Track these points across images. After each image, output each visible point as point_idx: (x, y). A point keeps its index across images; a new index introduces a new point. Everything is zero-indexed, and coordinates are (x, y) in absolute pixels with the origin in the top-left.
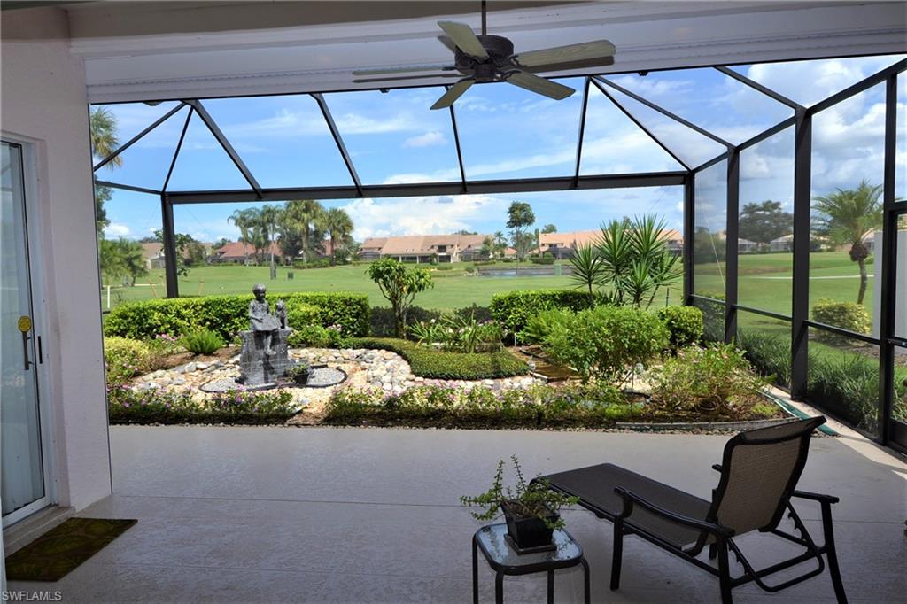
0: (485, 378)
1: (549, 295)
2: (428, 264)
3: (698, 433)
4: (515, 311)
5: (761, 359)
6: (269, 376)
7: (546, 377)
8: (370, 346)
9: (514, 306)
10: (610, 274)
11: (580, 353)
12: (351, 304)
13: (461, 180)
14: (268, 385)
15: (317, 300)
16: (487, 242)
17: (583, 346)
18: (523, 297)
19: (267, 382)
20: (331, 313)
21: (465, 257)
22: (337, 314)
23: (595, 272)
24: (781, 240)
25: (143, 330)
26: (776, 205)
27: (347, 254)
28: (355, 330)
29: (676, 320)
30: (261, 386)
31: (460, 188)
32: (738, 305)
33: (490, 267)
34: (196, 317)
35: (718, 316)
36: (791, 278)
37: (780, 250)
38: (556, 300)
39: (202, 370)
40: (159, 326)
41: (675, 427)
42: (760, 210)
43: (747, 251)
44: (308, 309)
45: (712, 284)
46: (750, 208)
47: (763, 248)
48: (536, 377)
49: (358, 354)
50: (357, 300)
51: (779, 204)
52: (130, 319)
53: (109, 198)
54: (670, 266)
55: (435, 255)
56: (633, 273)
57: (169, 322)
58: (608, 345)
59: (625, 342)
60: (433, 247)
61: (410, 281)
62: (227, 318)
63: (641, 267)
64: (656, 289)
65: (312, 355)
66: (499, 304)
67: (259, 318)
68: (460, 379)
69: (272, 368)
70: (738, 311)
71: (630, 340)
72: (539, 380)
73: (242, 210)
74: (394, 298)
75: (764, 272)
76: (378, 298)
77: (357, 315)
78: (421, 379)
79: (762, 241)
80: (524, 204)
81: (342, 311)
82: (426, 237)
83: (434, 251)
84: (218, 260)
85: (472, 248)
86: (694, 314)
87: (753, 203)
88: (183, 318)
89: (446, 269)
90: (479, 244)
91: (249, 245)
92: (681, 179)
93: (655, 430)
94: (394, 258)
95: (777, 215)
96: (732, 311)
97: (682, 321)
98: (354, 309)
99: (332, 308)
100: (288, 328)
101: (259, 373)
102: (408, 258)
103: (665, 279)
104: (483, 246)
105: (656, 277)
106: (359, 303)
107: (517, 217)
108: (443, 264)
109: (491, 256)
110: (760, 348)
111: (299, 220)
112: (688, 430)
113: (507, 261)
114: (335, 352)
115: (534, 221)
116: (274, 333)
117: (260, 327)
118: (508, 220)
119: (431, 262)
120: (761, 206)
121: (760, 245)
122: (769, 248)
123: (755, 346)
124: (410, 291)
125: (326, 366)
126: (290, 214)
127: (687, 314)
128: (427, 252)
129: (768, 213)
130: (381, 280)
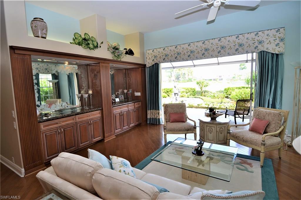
9: (229, 90)
12: (192, 89)
13: (218, 62)
15: (185, 88)
18: (232, 88)
20: (188, 91)
21: (227, 79)
23: (249, 82)
27: (192, 79)
28: (193, 94)
31: (218, 64)
44: (183, 90)
55: (218, 79)
60: (217, 76)
61: (205, 84)
62: (168, 92)
66: (225, 90)
74: (201, 88)
76: (198, 89)
81: (190, 91)
94: (205, 80)
102: (209, 80)
106: (194, 89)
114: (188, 98)
117: (175, 92)
119: (216, 80)
124: (204, 86)
130: (198, 84)
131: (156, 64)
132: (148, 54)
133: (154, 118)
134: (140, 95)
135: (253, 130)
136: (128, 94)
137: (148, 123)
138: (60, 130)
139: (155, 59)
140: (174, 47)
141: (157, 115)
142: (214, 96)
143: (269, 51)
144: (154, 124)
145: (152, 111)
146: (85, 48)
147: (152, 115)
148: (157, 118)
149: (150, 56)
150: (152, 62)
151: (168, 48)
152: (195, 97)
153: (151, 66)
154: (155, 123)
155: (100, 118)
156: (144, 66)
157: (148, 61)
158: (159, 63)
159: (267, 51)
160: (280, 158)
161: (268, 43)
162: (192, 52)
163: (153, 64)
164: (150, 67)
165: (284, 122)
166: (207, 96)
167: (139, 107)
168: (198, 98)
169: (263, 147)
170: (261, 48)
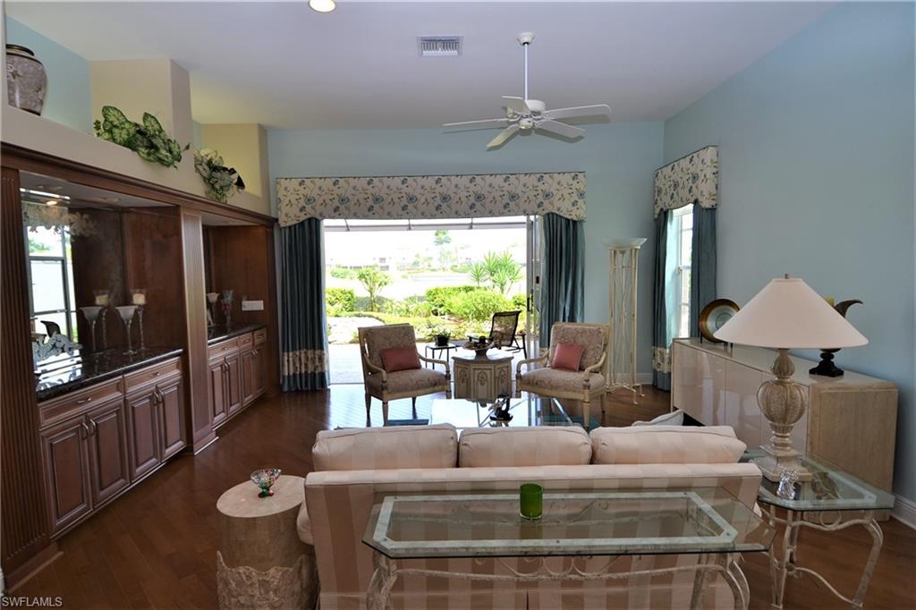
1: (458, 288)
4: (439, 297)
9: (438, 294)
10: (488, 276)
11: (468, 311)
12: (345, 294)
16: (417, 255)
17: (469, 308)
18: (443, 289)
20: (333, 299)
21: (401, 267)
22: (337, 299)
23: (481, 275)
28: (348, 307)
33: (420, 274)
38: (460, 290)
50: (349, 291)
54: (518, 272)
56: (499, 275)
61: (380, 280)
63: (503, 273)
64: (511, 284)
66: (430, 293)
74: (371, 291)
76: (361, 291)
77: (349, 299)
81: (340, 297)
83: (376, 262)
85: (406, 260)
90: (411, 257)
98: (347, 296)
99: (334, 296)
104: (414, 258)
105: (511, 277)
106: (350, 293)
107: (440, 238)
109: (421, 266)
113: (433, 270)
124: (379, 286)
130: (363, 280)
131: (310, 219)
132: (286, 189)
133: (306, 372)
134: (262, 308)
135: (559, 366)
136: (225, 305)
137: (286, 389)
138: (88, 423)
139: (308, 208)
140: (364, 181)
141: (317, 364)
142: (407, 311)
143: (562, 214)
144: (302, 391)
145: (300, 353)
146: (150, 161)
147: (298, 365)
148: (317, 372)
149: (293, 198)
150: (298, 214)
151: (347, 182)
152: (358, 316)
153: (295, 225)
154: (309, 388)
155: (180, 380)
156: (271, 222)
157: (285, 209)
158: (319, 218)
159: (558, 213)
160: (603, 412)
161: (560, 199)
162: (411, 199)
163: (301, 219)
164: (290, 227)
165: (605, 345)
166: (390, 310)
167: (262, 344)
168: (367, 318)
169: (587, 391)
170: (549, 208)
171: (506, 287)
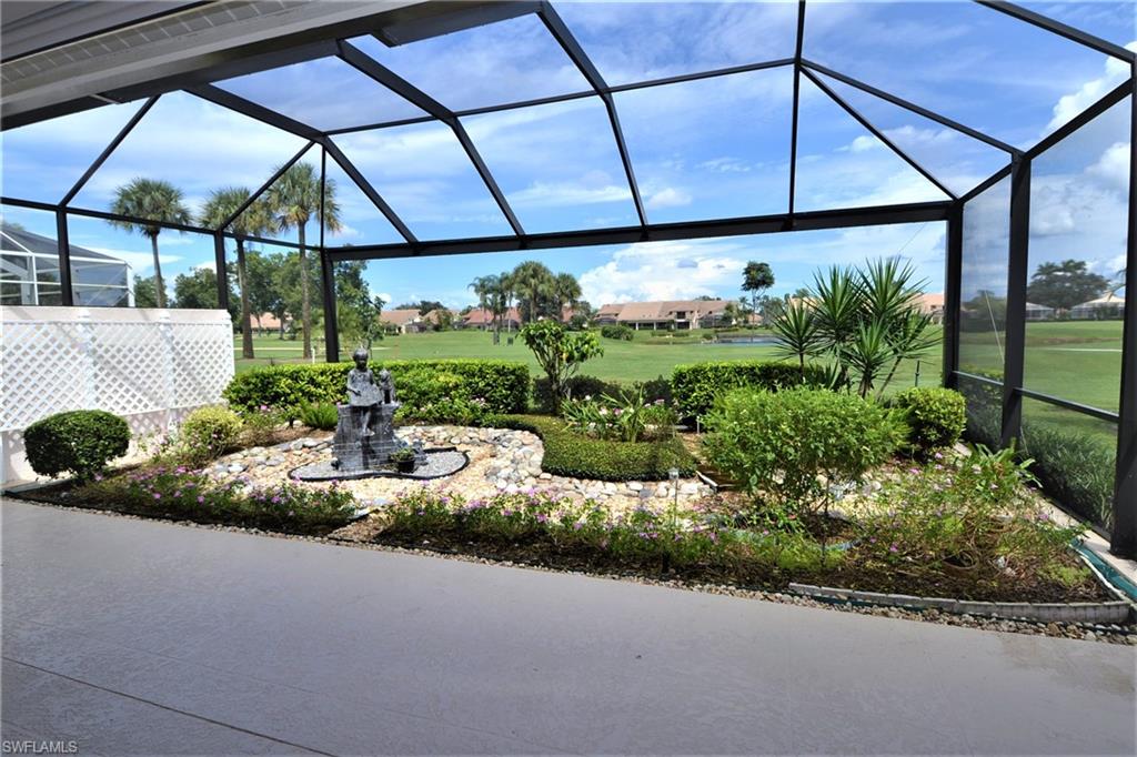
0: (633, 479)
1: (746, 368)
2: (665, 331)
3: (934, 619)
4: (700, 388)
5: (1060, 474)
6: (370, 461)
7: (715, 485)
8: (513, 426)
9: (699, 381)
10: (827, 341)
11: (746, 461)
12: (505, 374)
13: (640, 224)
14: (367, 472)
15: (467, 368)
16: (729, 308)
18: (711, 369)
19: (367, 468)
20: (482, 384)
21: (706, 323)
22: (488, 385)
23: (808, 338)
24: (1084, 306)
25: (265, 398)
26: (1080, 265)
27: (584, 320)
28: (509, 404)
29: (922, 409)
30: (357, 473)
31: (640, 234)
32: (1023, 389)
33: (731, 334)
34: (334, 384)
35: (994, 401)
36: (1121, 351)
37: (1083, 317)
38: (755, 374)
39: (310, 448)
40: (289, 395)
41: (895, 603)
42: (1060, 270)
43: (1042, 318)
44: (448, 379)
45: (986, 358)
46: (1046, 269)
47: (1063, 315)
48: (705, 483)
49: (497, 435)
50: (511, 369)
51: (1083, 263)
52: (251, 386)
53: (365, 268)
54: (918, 331)
55: (673, 322)
56: (861, 340)
57: (301, 390)
58: (791, 450)
59: (817, 448)
60: (671, 313)
61: (568, 348)
63: (872, 332)
64: (897, 364)
65: (444, 435)
66: (680, 378)
67: (356, 390)
68: (597, 479)
69: (373, 452)
70: (1024, 398)
71: (826, 444)
72: (708, 486)
73: (482, 277)
74: (550, 367)
75: (1063, 342)
77: (511, 387)
78: (548, 476)
79: (1061, 307)
80: (762, 264)
81: (494, 382)
82: (665, 303)
83: (672, 317)
84: (463, 326)
85: (713, 314)
86: (951, 401)
87: (1051, 262)
88: (318, 385)
89: (682, 335)
90: (720, 310)
91: (488, 311)
92: (942, 212)
93: (855, 604)
95: (1081, 276)
96: (1013, 398)
97: (931, 410)
98: (508, 380)
99: (483, 378)
100: (393, 404)
101: (356, 457)
102: (645, 325)
103: (910, 350)
104: (725, 311)
105: (895, 345)
107: (753, 278)
108: (681, 331)
109: (734, 322)
110: (1057, 458)
111: (527, 285)
112: (916, 610)
113: (750, 328)
114: (471, 432)
115: (772, 283)
116: (374, 408)
117: (355, 401)
118: (744, 282)
119: (669, 329)
120: (1061, 266)
121: (1058, 312)
122: (1070, 316)
123: (1049, 453)
124: (570, 359)
125: (455, 449)
126: (518, 279)
127: (940, 400)
128: (664, 318)
129: (1069, 274)
130: (535, 346)
171: (881, 373)
